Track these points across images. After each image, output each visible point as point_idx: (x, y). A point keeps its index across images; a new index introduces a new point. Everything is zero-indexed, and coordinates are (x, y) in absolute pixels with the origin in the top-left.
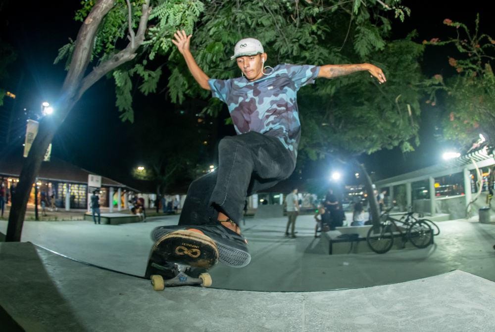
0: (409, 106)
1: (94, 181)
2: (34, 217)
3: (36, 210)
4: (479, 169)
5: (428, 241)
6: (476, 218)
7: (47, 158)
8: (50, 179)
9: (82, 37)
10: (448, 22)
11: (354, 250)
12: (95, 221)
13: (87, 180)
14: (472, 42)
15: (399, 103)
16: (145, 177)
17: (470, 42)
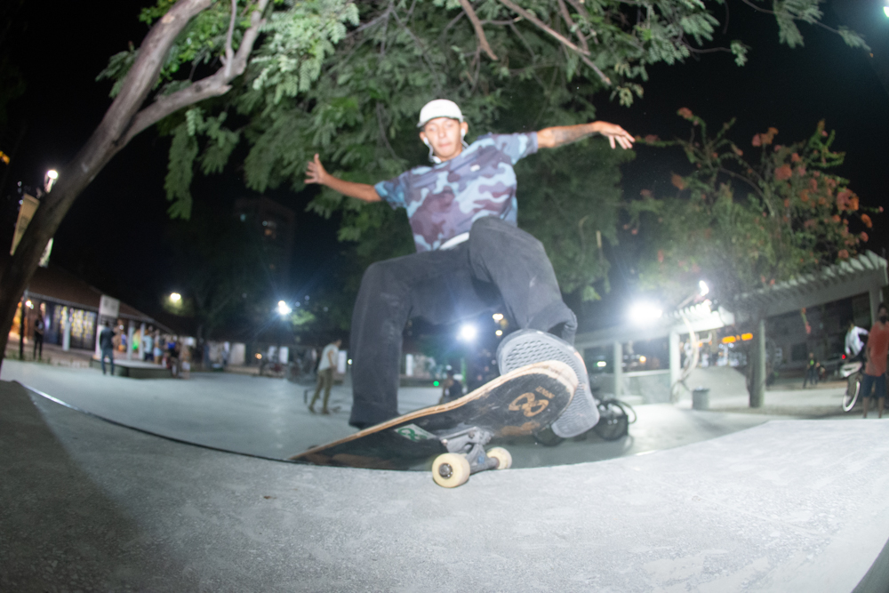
0: (599, 235)
1: (108, 307)
2: (18, 355)
3: (21, 344)
4: (696, 333)
5: (620, 431)
6: (687, 402)
7: (44, 261)
8: (45, 297)
9: (152, 42)
10: (686, 113)
12: (105, 371)
13: (97, 304)
14: (707, 148)
15: (585, 228)
16: (181, 310)
17: (701, 148)
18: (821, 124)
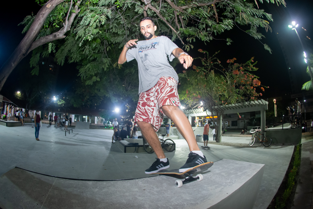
4: (197, 117)
5: (172, 149)
9: (42, 15)
10: (200, 50)
11: (137, 151)
14: (208, 60)
16: (20, 98)
17: (207, 60)
18: (253, 58)
